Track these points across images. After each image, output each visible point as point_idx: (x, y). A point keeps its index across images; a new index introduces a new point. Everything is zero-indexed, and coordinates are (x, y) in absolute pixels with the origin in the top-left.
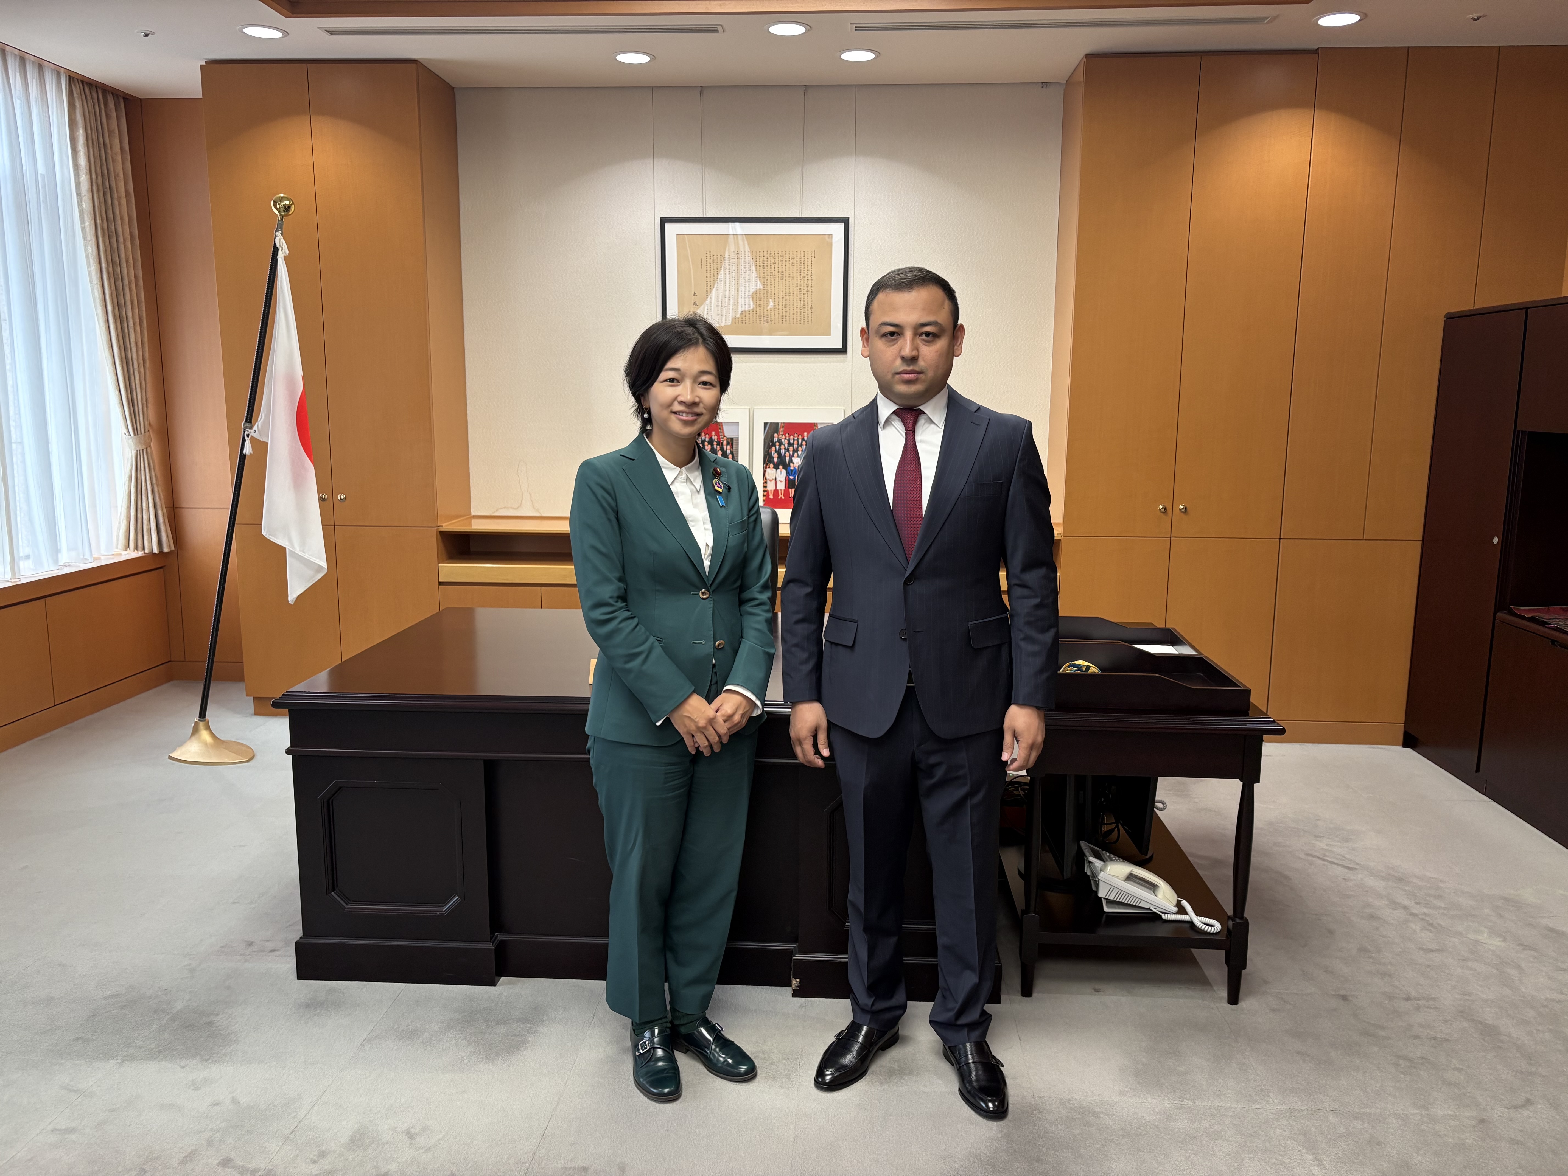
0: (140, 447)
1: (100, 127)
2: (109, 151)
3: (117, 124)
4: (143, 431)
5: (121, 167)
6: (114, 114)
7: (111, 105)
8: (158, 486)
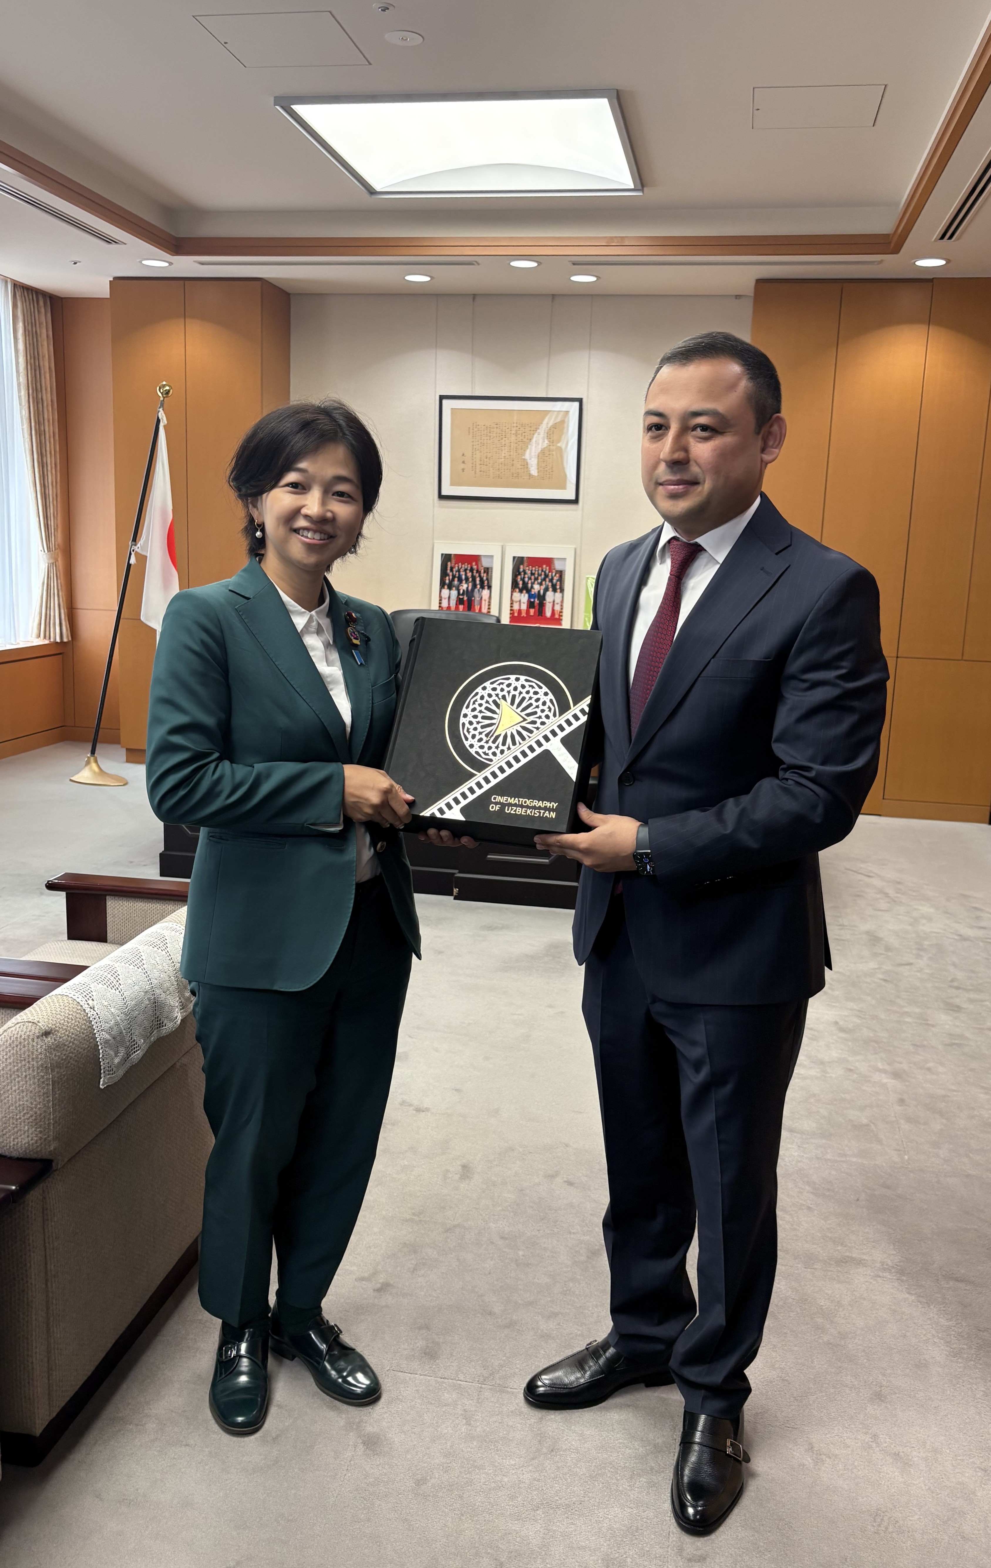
0: (51, 561)
1: (33, 321)
2: (39, 339)
3: (44, 318)
4: (54, 549)
5: (46, 349)
6: (43, 310)
7: (41, 303)
8: (62, 591)
